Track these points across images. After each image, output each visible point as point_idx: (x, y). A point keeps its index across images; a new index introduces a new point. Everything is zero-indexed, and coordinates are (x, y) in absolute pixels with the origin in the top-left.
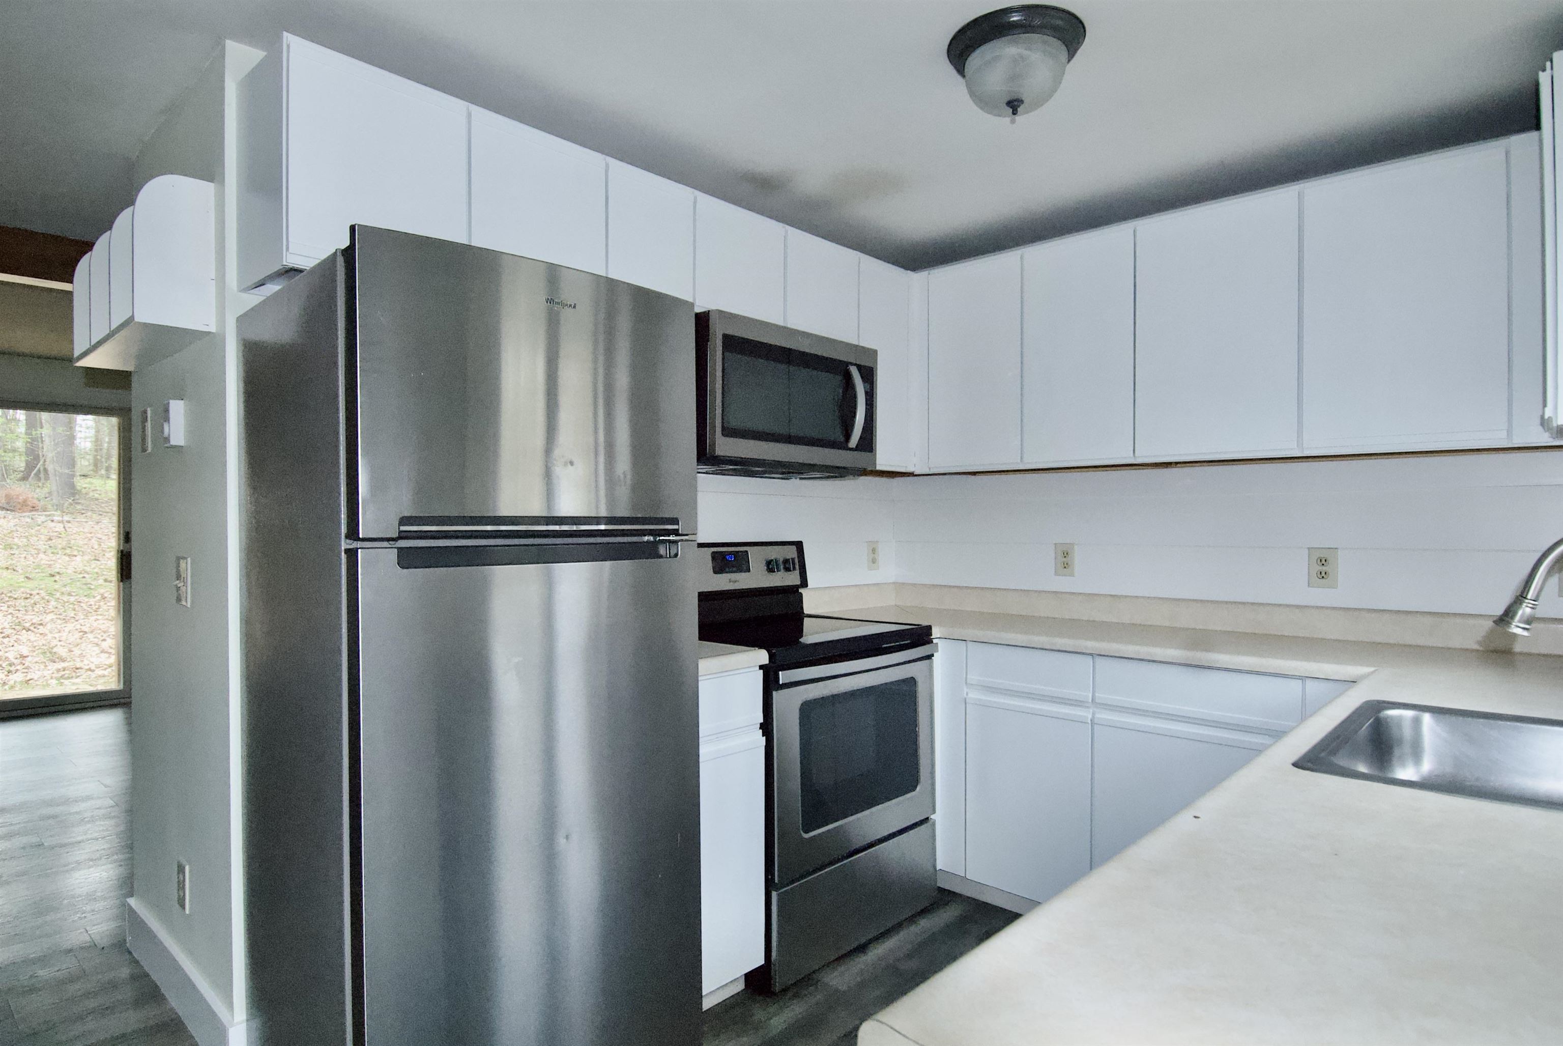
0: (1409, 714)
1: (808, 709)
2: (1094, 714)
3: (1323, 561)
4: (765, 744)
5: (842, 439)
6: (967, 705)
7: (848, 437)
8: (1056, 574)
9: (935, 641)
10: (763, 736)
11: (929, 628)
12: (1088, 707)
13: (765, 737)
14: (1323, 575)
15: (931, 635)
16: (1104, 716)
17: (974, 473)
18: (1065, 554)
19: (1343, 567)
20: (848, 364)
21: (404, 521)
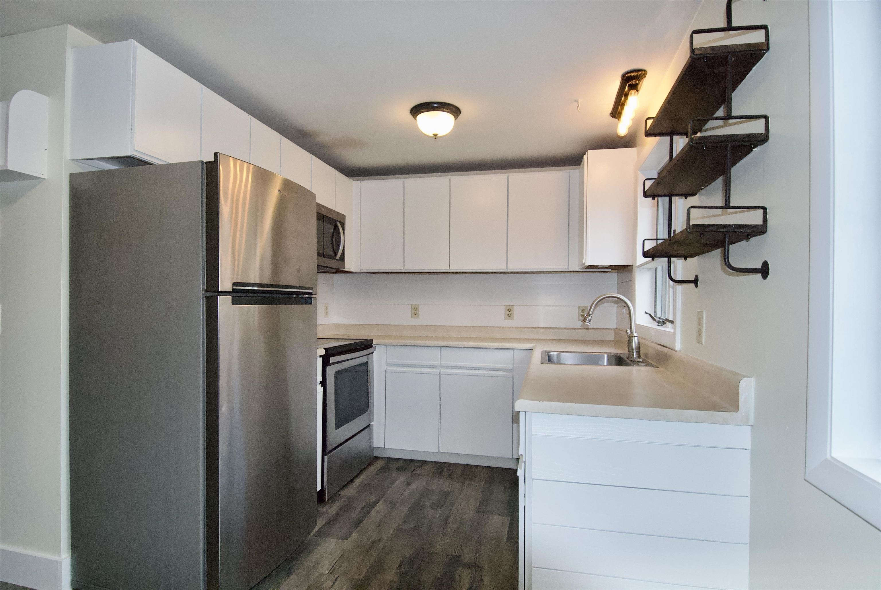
0: (556, 353)
1: (338, 374)
2: (440, 370)
3: (509, 310)
4: (323, 390)
5: (333, 255)
6: (387, 373)
7: (336, 255)
8: (411, 317)
9: (374, 346)
10: (322, 387)
11: (372, 340)
12: (438, 368)
13: (323, 388)
14: (509, 315)
15: (373, 343)
16: (444, 371)
17: (375, 273)
18: (416, 309)
19: (516, 312)
20: (336, 221)
21: (235, 284)
